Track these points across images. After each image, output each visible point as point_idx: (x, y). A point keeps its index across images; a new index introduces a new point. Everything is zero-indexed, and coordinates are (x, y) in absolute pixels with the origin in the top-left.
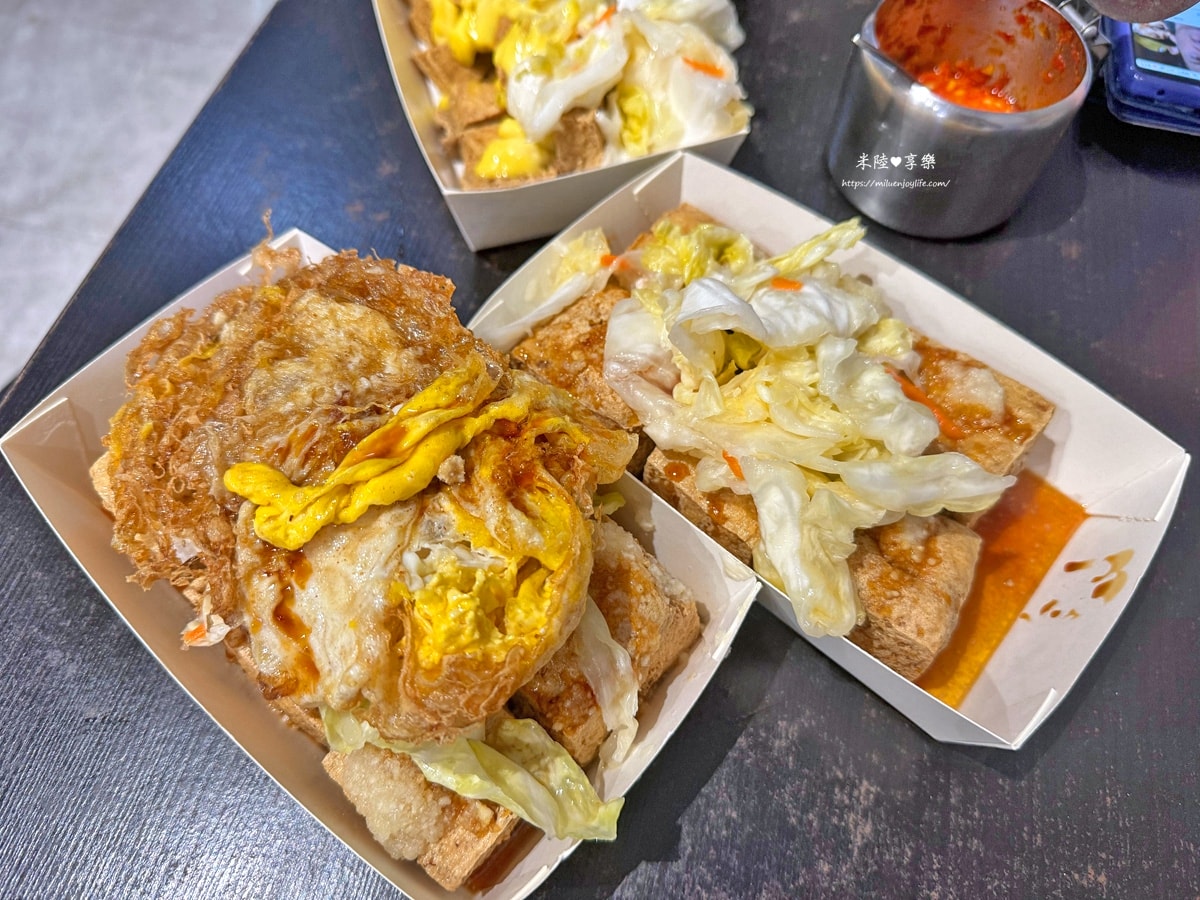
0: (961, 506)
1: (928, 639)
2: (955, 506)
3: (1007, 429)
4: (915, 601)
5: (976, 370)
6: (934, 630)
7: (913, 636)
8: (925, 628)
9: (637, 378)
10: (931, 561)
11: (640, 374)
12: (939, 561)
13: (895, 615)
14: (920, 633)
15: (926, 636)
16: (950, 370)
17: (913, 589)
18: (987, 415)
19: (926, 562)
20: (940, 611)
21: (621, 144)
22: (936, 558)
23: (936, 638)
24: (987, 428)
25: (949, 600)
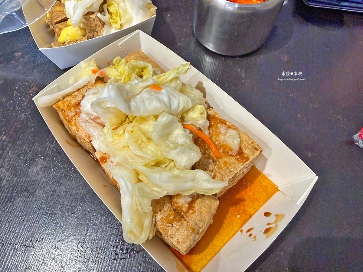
0: (203, 192)
1: (181, 246)
2: (200, 192)
3: (238, 157)
4: (178, 229)
5: (232, 129)
6: (184, 243)
7: (175, 244)
8: (180, 241)
9: (91, 121)
10: (191, 212)
11: (93, 120)
12: (194, 212)
13: (169, 234)
14: (178, 243)
15: (180, 244)
16: (222, 128)
17: (179, 224)
18: (231, 150)
19: (189, 212)
20: (188, 235)
21: (110, 25)
22: (193, 210)
23: (185, 246)
24: (231, 155)
25: (193, 230)
